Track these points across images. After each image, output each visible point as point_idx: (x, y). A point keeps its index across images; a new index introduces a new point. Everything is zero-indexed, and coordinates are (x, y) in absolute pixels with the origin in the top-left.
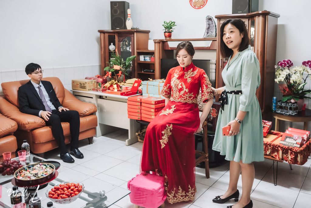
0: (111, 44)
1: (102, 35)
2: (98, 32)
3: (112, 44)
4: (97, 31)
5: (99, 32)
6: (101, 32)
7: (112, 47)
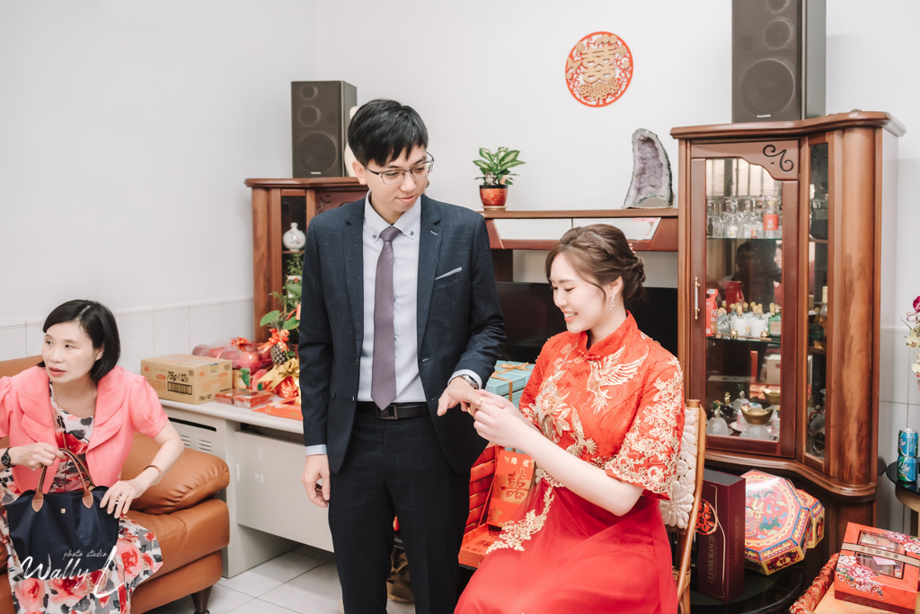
0: (290, 228)
1: (262, 193)
2: (245, 186)
3: (294, 225)
4: (243, 180)
5: (248, 186)
6: (255, 185)
7: (295, 238)
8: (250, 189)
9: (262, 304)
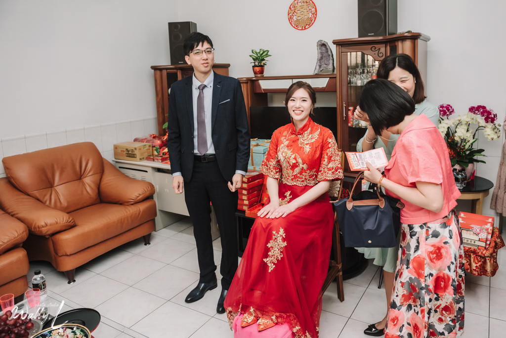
1: (158, 72)
4: (150, 67)
5: (152, 69)
8: (153, 70)
9: (161, 120)
